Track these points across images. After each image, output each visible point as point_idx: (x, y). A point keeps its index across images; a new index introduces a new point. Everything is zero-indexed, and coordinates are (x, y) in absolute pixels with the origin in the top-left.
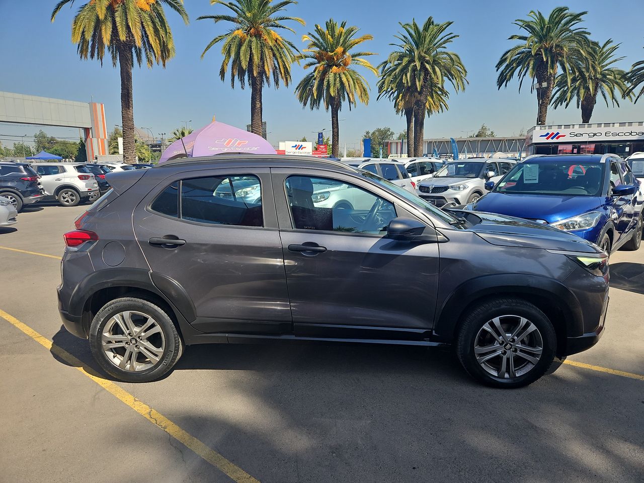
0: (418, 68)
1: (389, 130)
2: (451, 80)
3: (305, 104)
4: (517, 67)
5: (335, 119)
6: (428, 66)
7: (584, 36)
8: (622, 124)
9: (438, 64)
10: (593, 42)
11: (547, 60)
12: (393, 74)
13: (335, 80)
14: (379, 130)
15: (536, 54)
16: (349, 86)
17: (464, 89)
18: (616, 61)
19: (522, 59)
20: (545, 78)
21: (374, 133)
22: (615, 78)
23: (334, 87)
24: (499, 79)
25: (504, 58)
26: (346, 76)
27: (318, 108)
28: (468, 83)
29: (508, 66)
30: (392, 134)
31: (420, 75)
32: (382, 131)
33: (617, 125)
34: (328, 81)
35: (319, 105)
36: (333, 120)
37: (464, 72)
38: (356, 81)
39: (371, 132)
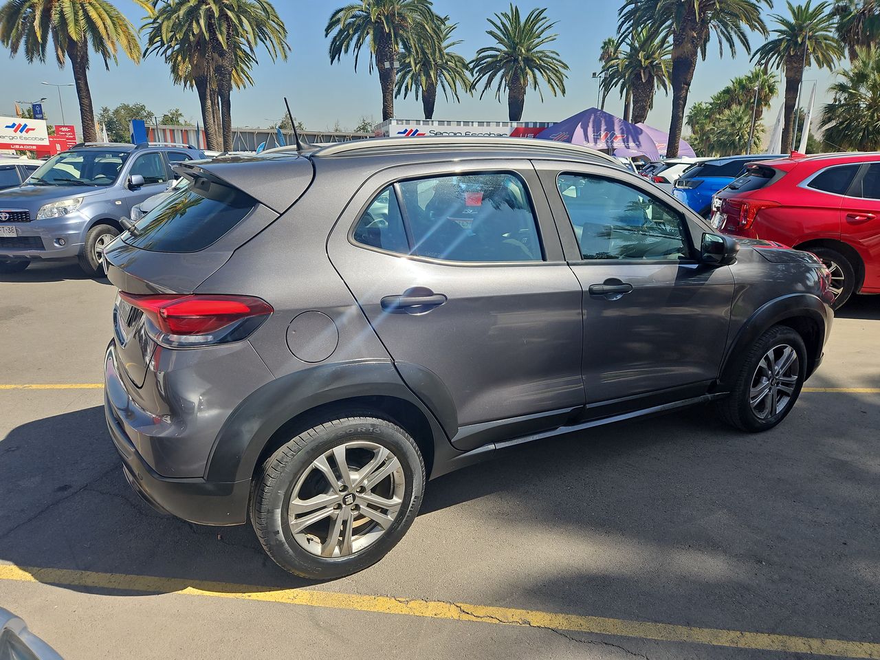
0: (217, 15)
1: (143, 108)
2: (263, 42)
3: (14, 49)
4: (354, 34)
5: (82, 82)
6: (229, 13)
7: (427, 6)
8: (481, 124)
9: (245, 12)
10: (436, 16)
11: (390, 31)
12: (174, 17)
13: (76, 13)
14: (125, 107)
15: (376, 22)
16: (106, 28)
17: (286, 57)
18: (454, 44)
19: (360, 25)
20: (386, 55)
21: (117, 112)
22: (456, 65)
23: (76, 25)
24: (331, 49)
25: (334, 19)
26: (96, 9)
27: (42, 60)
28: (289, 49)
29: (341, 32)
30: (150, 115)
31: (220, 25)
32: (131, 110)
33: (476, 124)
34: (62, 13)
35: (43, 55)
36: (77, 83)
37: (281, 31)
38: (116, 21)
39: (112, 109)
